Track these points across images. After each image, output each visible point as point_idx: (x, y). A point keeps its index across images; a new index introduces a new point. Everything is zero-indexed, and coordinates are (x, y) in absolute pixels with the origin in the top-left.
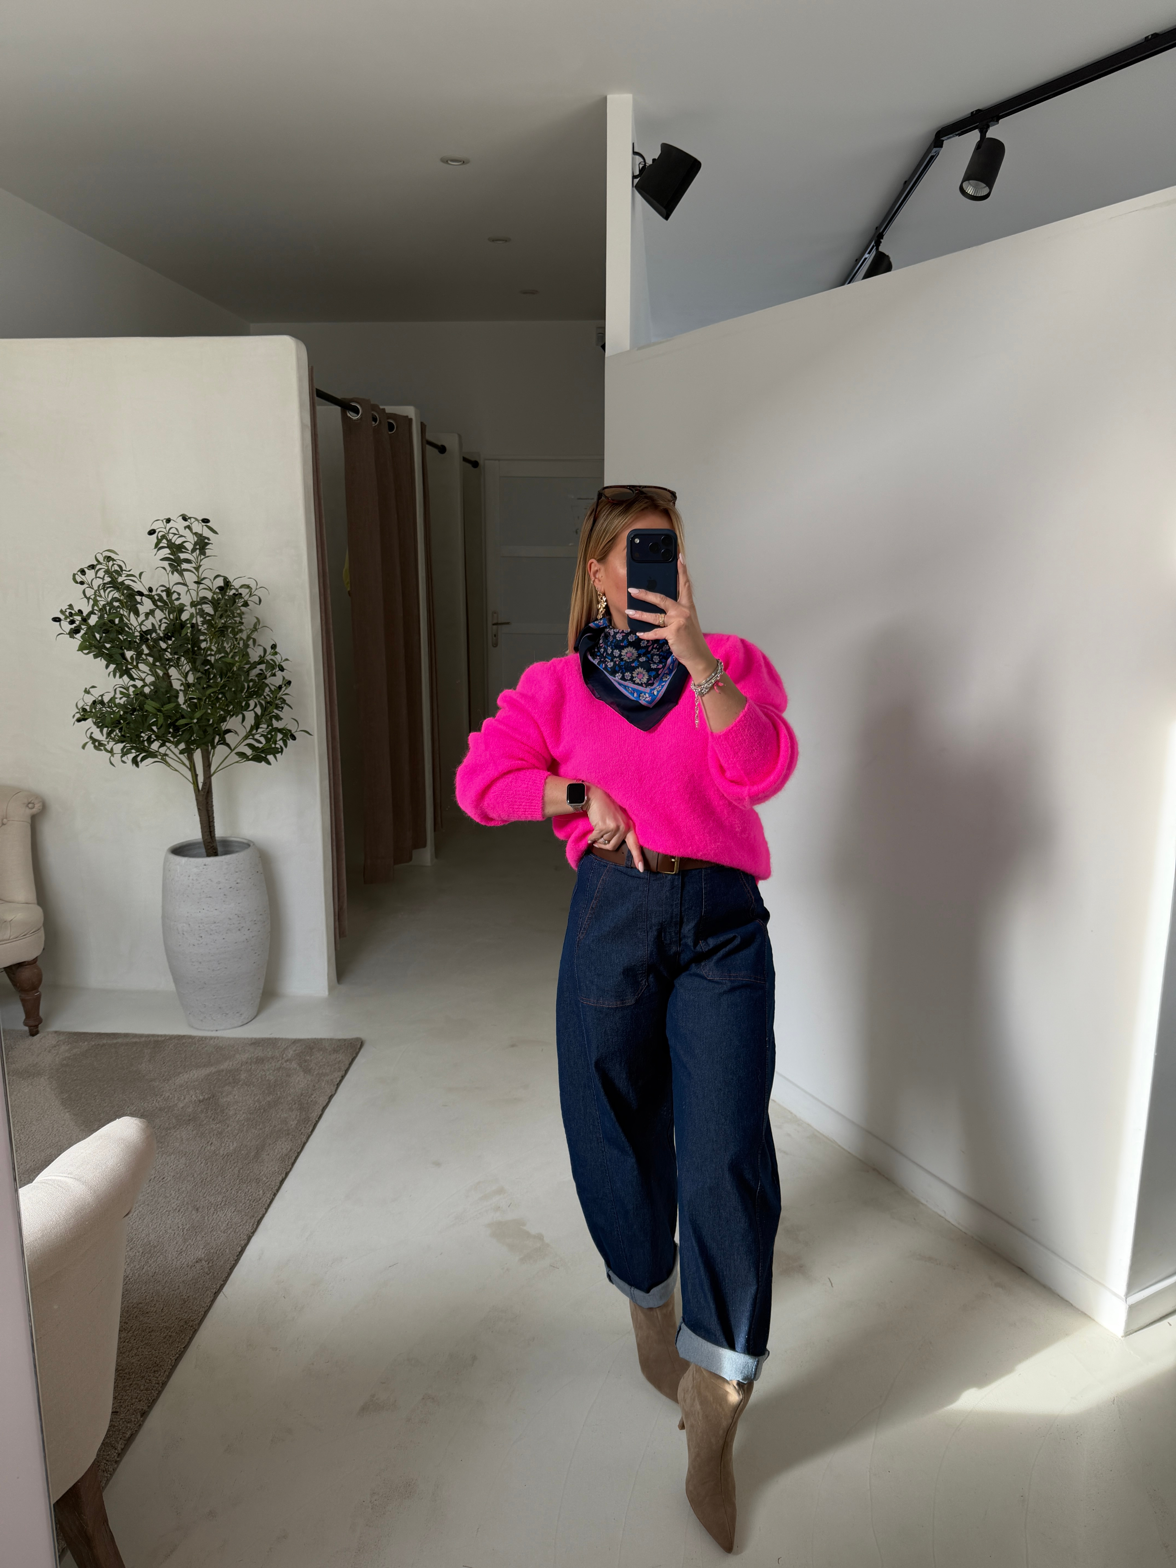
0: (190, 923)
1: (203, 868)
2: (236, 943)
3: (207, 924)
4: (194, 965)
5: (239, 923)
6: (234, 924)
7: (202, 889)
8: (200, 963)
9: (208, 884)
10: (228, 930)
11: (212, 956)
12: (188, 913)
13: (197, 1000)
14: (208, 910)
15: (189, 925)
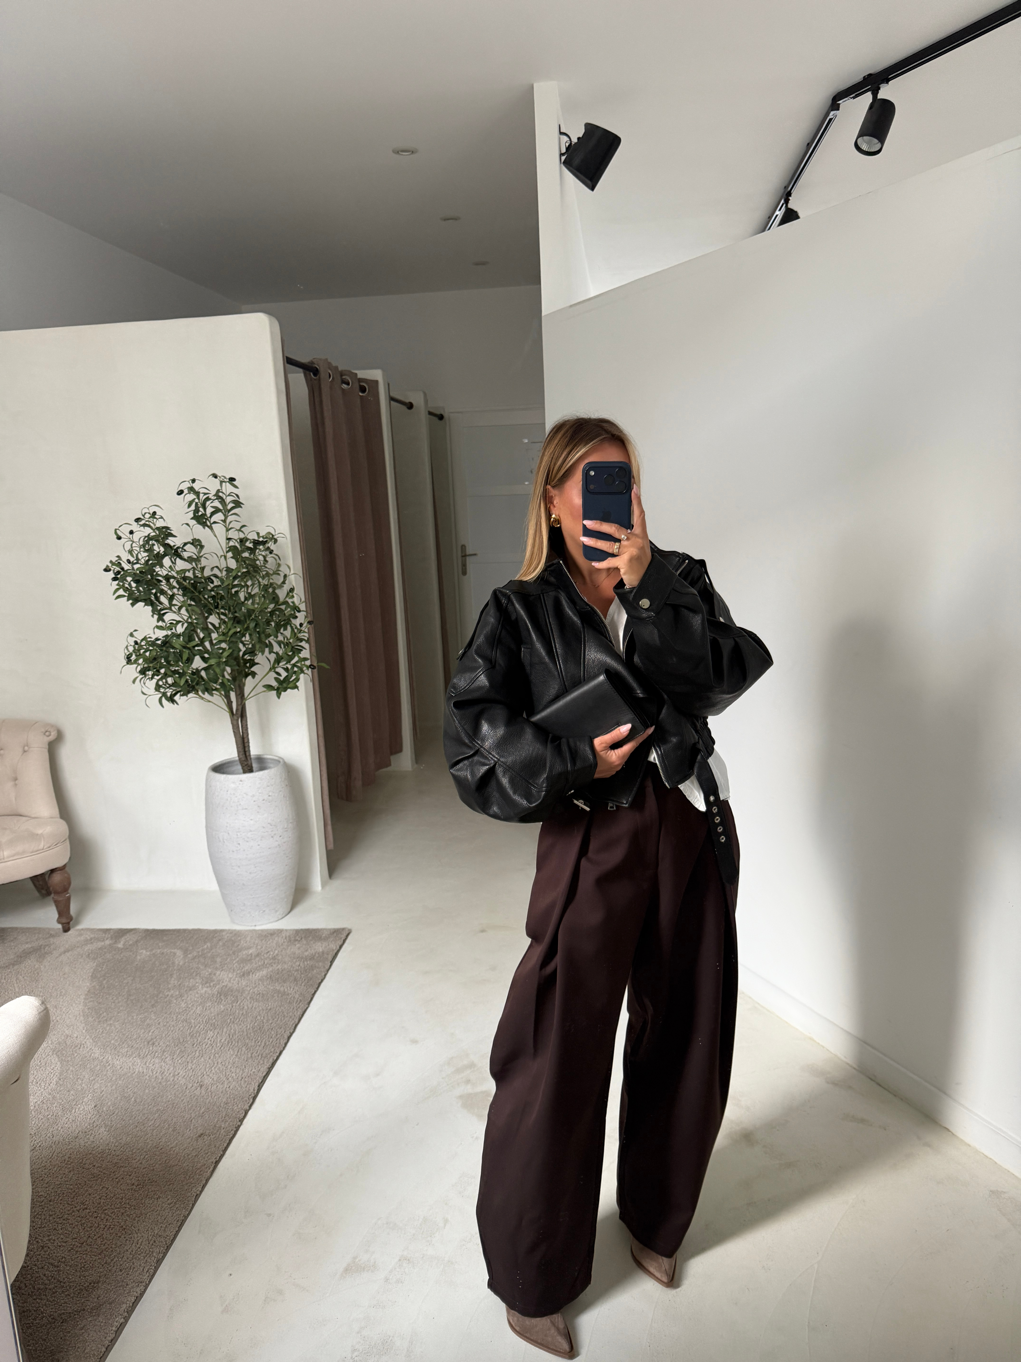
0: (229, 832)
1: (240, 784)
2: (269, 848)
3: (244, 832)
4: (234, 869)
5: (272, 831)
6: (267, 832)
7: (238, 802)
8: (239, 867)
9: (244, 797)
10: (262, 837)
11: (249, 860)
12: (227, 823)
13: (238, 900)
14: (244, 821)
15: (228, 833)
